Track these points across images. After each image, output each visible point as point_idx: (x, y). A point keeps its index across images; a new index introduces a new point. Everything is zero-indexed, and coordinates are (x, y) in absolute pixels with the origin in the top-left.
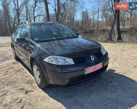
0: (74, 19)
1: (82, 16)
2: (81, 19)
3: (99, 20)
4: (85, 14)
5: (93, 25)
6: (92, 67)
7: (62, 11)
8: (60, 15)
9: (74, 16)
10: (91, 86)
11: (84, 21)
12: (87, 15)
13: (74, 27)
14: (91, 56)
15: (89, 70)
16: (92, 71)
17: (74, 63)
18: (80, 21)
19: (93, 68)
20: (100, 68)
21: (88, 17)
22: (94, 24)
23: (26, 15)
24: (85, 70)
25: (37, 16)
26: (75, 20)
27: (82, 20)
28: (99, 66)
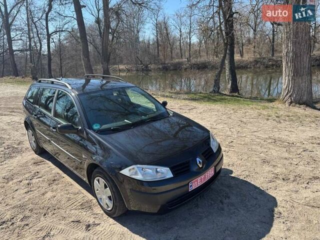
0: (138, 38)
1: (155, 32)
2: (152, 37)
3: (191, 43)
4: (162, 29)
5: (179, 51)
6: (199, 179)
7: (113, 25)
8: (110, 33)
9: (138, 32)
10: (197, 206)
11: (160, 43)
12: (167, 30)
13: (139, 56)
14: (198, 159)
15: (196, 183)
16: (200, 184)
17: (172, 176)
18: (151, 43)
19: (201, 179)
20: (211, 176)
21: (168, 34)
22: (181, 50)
23: (26, 28)
24: (190, 185)
25: (56, 32)
26: (141, 40)
27: (155, 40)
28: (210, 173)
